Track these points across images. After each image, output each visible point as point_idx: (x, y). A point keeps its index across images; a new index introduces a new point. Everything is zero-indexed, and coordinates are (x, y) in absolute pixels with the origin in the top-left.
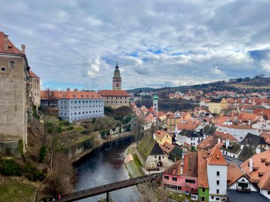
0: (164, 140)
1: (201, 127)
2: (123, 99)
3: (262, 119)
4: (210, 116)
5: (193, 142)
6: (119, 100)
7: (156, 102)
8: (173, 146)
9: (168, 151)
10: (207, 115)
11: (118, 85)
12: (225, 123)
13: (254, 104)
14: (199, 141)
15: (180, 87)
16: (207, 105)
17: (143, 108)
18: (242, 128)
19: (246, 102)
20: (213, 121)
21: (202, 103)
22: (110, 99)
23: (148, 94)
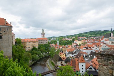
0: (63, 56)
1: (75, 50)
2: (46, 41)
3: (95, 46)
4: (78, 46)
5: (73, 56)
6: (44, 42)
7: (58, 42)
8: (66, 58)
9: (64, 60)
10: (77, 46)
11: (43, 36)
12: (83, 48)
13: (92, 41)
14: (75, 55)
15: (66, 36)
16: (76, 42)
17: (53, 44)
18: (89, 50)
19: (90, 40)
20: (79, 48)
21: (75, 42)
22: (41, 42)
23: (54, 39)
